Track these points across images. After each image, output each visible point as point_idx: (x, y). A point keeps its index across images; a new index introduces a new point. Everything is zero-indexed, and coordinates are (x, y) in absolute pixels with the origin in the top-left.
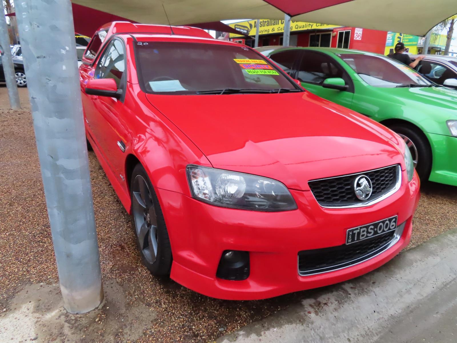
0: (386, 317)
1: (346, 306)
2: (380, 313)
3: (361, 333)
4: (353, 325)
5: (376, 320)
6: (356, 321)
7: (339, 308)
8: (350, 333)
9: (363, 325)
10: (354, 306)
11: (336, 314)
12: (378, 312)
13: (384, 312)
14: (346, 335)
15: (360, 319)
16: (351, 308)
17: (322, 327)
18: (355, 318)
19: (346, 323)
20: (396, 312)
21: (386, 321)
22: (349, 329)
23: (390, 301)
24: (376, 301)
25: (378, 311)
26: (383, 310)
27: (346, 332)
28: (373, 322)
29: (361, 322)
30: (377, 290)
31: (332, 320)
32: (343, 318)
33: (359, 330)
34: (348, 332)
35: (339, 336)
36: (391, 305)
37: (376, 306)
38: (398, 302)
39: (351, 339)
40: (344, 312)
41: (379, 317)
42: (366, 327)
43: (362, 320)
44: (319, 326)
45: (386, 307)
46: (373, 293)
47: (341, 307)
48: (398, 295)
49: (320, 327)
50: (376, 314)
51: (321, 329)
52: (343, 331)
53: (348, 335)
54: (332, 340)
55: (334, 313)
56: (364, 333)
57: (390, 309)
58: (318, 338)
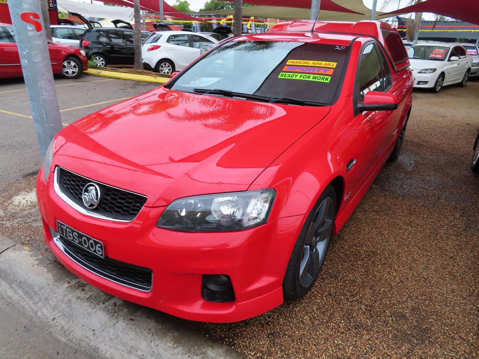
0: (92, 343)
1: (87, 304)
2: (95, 336)
3: (65, 326)
4: (69, 317)
5: (85, 336)
6: (74, 318)
7: (81, 300)
8: (61, 318)
9: (74, 325)
10: (90, 310)
11: (74, 299)
12: (94, 334)
13: (98, 340)
14: (57, 315)
15: (78, 320)
16: (86, 308)
17: (56, 295)
18: (77, 316)
19: (68, 311)
20: (104, 352)
21: (88, 344)
22: (64, 315)
23: (115, 342)
24: (107, 327)
25: (96, 333)
26: (100, 338)
27: (60, 314)
28: (81, 333)
29: (76, 323)
30: (121, 324)
31: (66, 299)
32: (71, 306)
33: (68, 324)
34: (61, 316)
35: (54, 311)
36: (112, 345)
37: (101, 330)
38: (120, 351)
39: (55, 321)
40: (79, 304)
41: (90, 337)
42: (72, 329)
43: (78, 322)
44: (56, 292)
45: (106, 340)
46: (115, 322)
47: (83, 301)
48: (129, 348)
49: (56, 294)
50: (92, 332)
51: (54, 295)
52: (60, 312)
53: (58, 317)
54: (49, 307)
55: (74, 298)
56: (66, 329)
57: (105, 344)
58: (47, 296)
